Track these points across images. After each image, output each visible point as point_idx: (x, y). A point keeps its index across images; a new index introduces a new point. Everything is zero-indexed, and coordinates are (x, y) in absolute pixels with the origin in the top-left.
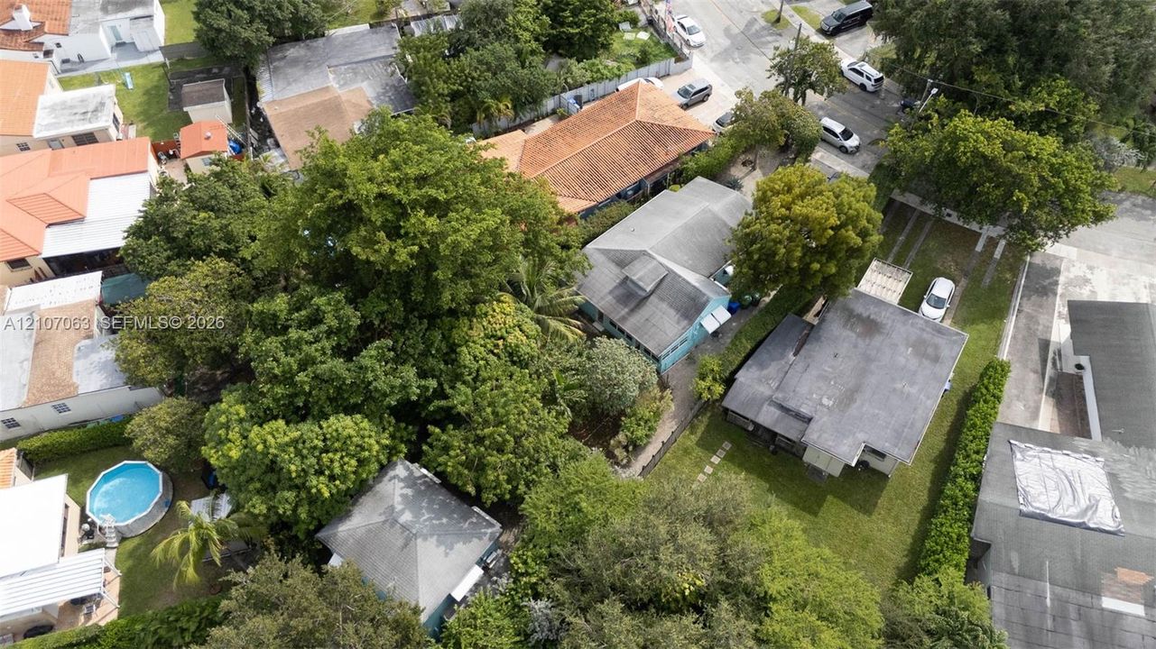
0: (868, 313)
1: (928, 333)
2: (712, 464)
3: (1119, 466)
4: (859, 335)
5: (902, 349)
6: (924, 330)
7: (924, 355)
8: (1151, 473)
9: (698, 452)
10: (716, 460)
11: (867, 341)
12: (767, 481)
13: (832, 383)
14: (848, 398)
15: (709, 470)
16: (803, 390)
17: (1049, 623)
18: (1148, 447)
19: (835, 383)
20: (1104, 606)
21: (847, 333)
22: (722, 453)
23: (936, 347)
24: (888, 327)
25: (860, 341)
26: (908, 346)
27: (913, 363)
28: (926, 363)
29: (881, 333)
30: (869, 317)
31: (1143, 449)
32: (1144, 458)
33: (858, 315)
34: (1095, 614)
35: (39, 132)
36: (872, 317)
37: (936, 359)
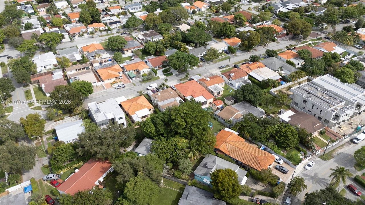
2: (177, 190)
9: (179, 188)
10: (178, 190)
12: (176, 199)
15: (175, 190)
22: (180, 191)
35: (209, 87)
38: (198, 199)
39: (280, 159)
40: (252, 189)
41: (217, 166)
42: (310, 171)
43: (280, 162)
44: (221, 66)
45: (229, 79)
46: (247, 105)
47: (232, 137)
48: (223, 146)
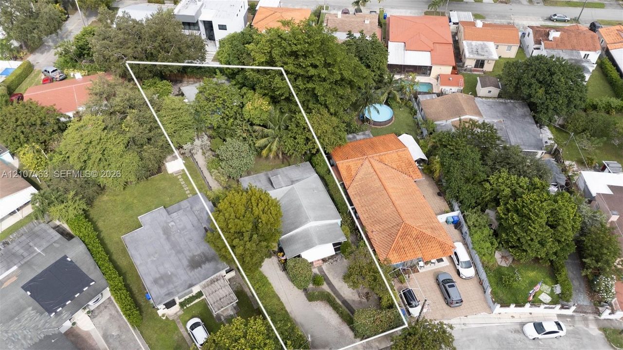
0: (203, 268)
1: (172, 288)
3: (43, 321)
4: (194, 256)
5: (173, 270)
6: (175, 287)
7: (161, 278)
8: (27, 332)
11: (188, 258)
13: (179, 231)
14: (167, 232)
16: (184, 218)
17: (31, 244)
18: (36, 343)
19: (178, 232)
20: (15, 266)
21: (199, 252)
23: (162, 287)
24: (189, 272)
25: (191, 254)
26: (172, 273)
27: (162, 270)
28: (158, 276)
29: (188, 266)
30: (201, 267)
31: (37, 340)
32: (34, 336)
33: (205, 263)
34: (16, 261)
35: (465, 42)
36: (199, 268)
37: (156, 281)
38: (189, 226)
39: (468, 265)
40: (330, 284)
41: (289, 190)
42: (532, 342)
43: (462, 271)
44: (555, 15)
45: (538, 42)
46: (521, 110)
47: (395, 156)
48: (350, 164)
